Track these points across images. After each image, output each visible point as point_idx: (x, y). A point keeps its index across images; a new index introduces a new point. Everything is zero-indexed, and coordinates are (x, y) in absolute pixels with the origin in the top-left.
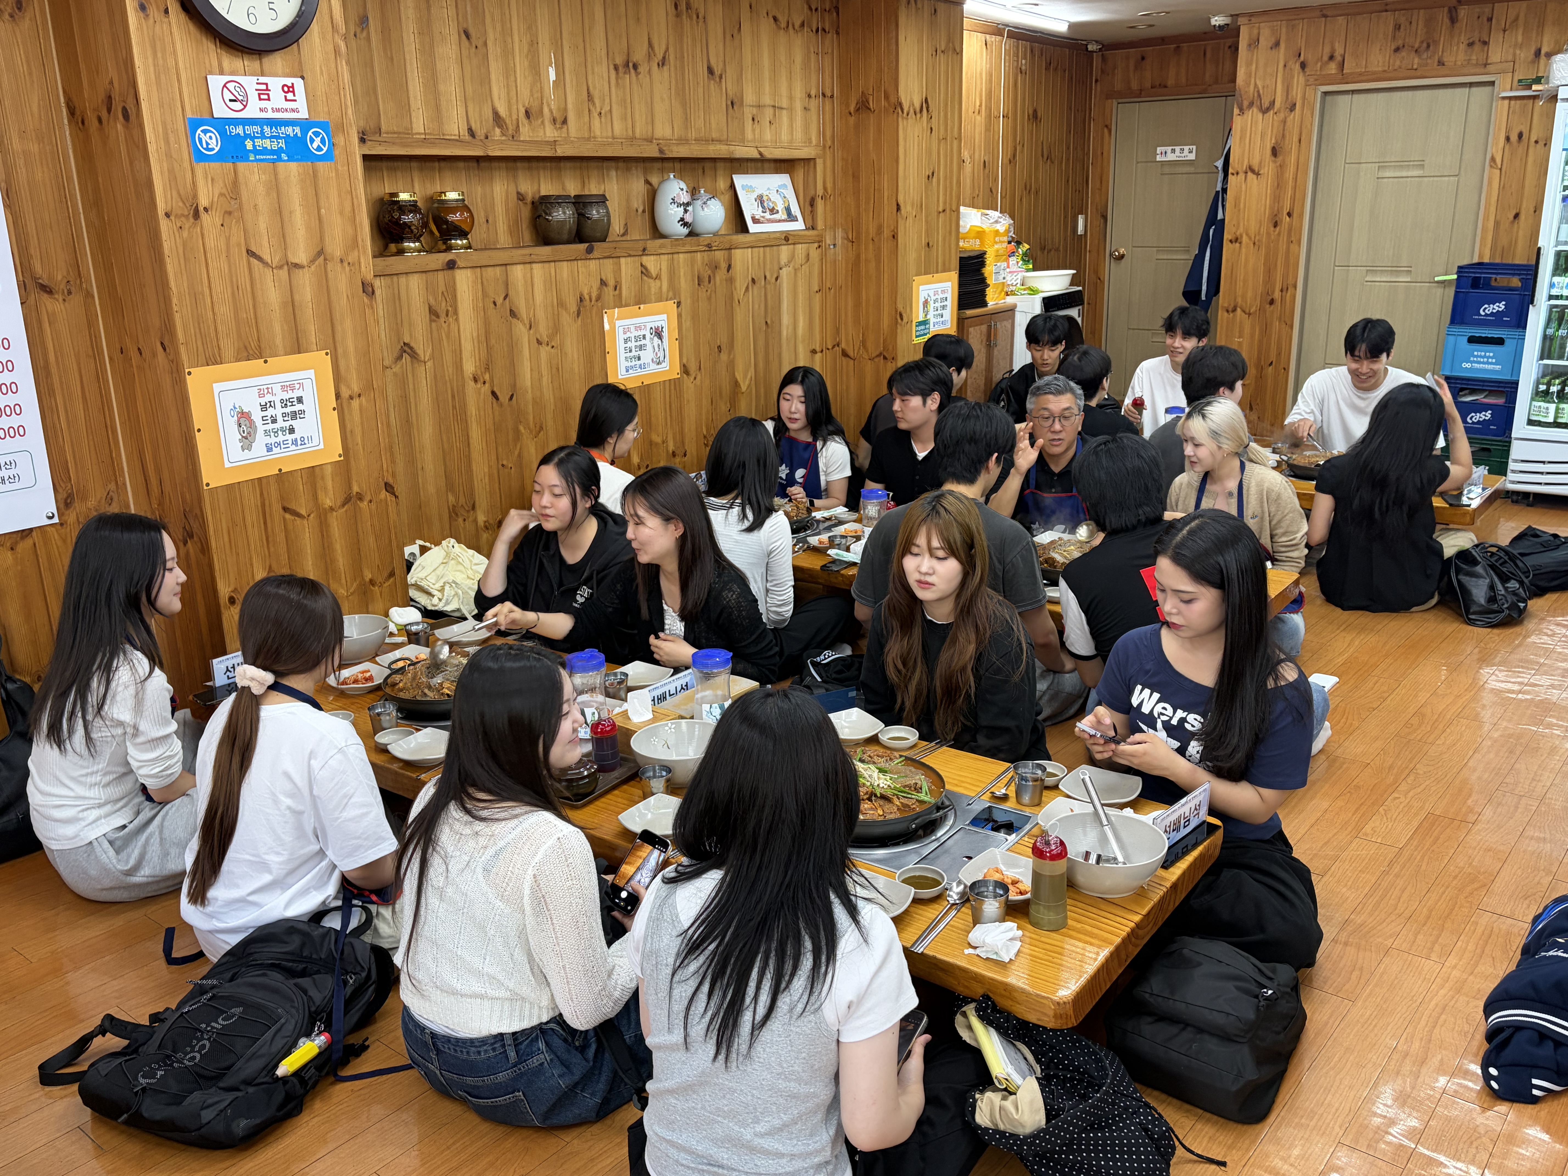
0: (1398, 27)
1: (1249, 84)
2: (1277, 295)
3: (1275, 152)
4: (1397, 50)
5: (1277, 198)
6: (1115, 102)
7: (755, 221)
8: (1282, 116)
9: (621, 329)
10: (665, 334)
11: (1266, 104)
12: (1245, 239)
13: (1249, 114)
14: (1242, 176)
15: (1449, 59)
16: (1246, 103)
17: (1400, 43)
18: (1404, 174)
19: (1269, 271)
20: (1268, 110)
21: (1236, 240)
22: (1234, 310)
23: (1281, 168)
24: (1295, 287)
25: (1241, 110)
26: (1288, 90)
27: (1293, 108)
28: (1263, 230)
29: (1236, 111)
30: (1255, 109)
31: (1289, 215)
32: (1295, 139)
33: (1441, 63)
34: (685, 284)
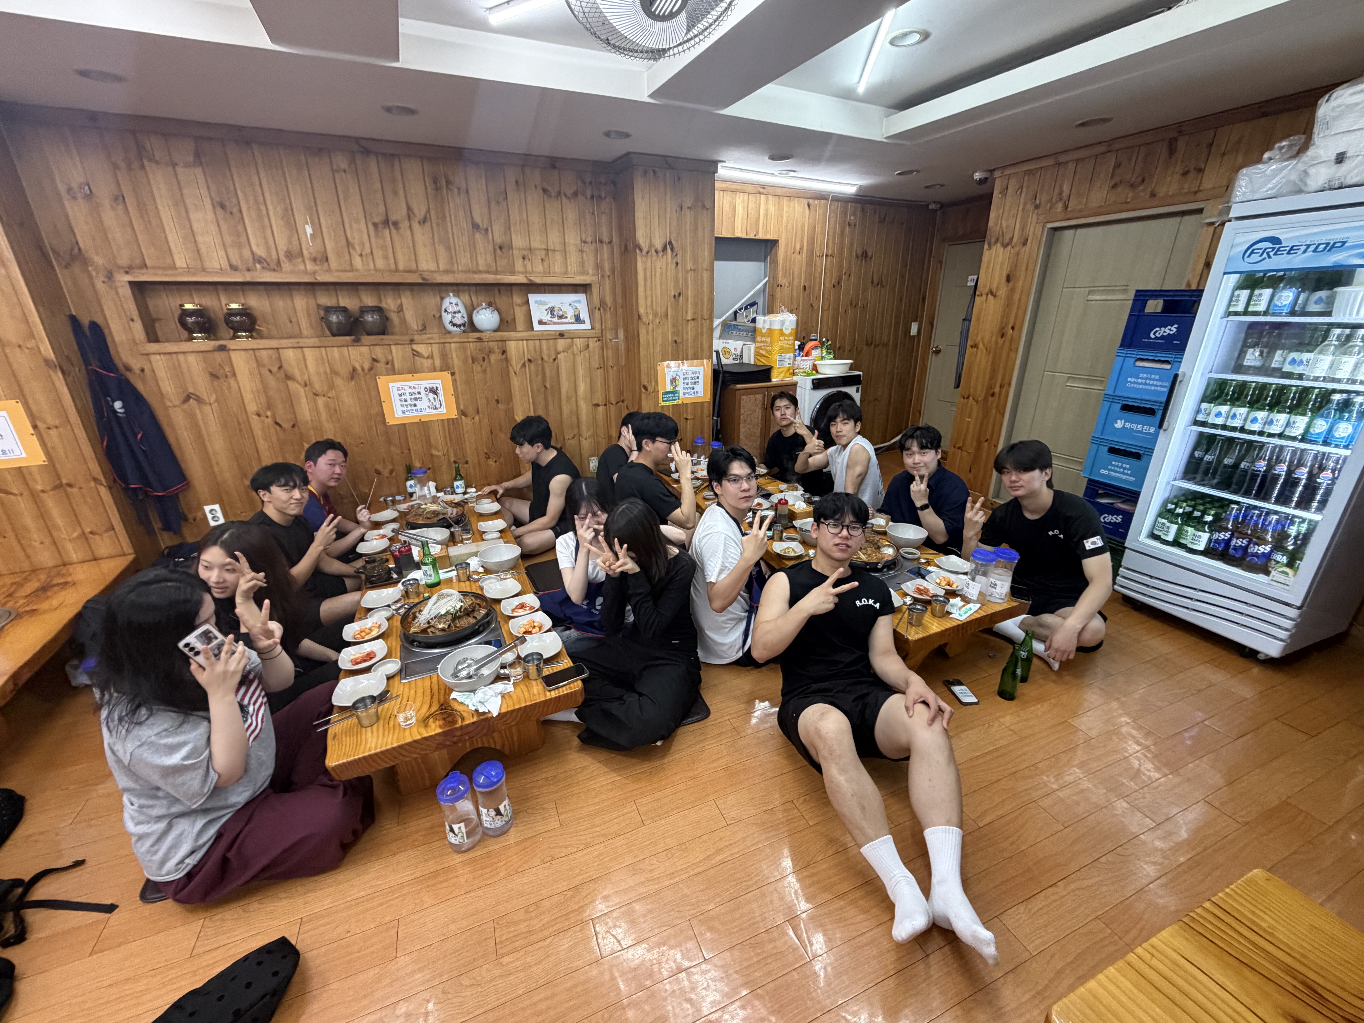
0: (1118, 166)
1: (996, 225)
2: (997, 390)
3: (1008, 279)
4: (1115, 186)
5: (1005, 315)
6: (946, 244)
7: (541, 322)
8: (1017, 249)
9: (395, 389)
10: (440, 391)
11: (1006, 241)
12: (981, 346)
13: (994, 249)
14: (984, 297)
15: (1162, 192)
16: (993, 240)
17: (1117, 179)
18: (1110, 297)
19: (994, 371)
20: (1007, 245)
21: (975, 346)
22: (968, 398)
23: (1012, 290)
24: (1009, 385)
25: (990, 245)
26: (1023, 228)
27: (1025, 243)
28: (994, 339)
29: (986, 246)
30: (999, 245)
31: (1013, 328)
32: (1024, 267)
33: (1153, 195)
34: (456, 361)
